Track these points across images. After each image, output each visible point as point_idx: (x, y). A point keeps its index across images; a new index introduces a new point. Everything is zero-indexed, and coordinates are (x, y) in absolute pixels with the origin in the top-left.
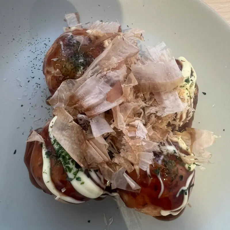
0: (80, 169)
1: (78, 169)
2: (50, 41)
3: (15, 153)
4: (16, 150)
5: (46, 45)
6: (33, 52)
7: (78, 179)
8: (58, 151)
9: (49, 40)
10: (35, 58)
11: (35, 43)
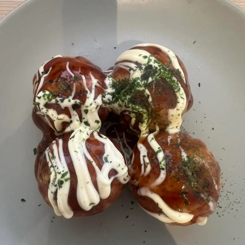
0: (147, 65)
1: (149, 64)
2: (217, 213)
3: (199, 84)
4: (200, 86)
5: (219, 206)
6: (229, 193)
7: (145, 57)
8: (171, 74)
9: (219, 215)
10: (223, 186)
11: (233, 205)
